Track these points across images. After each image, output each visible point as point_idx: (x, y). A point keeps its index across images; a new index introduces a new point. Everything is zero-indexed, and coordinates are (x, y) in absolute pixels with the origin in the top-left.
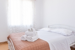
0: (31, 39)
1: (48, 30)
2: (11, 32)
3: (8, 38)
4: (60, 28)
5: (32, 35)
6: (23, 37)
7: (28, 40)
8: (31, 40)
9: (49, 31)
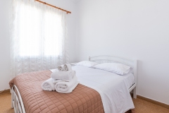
0: (64, 87)
1: (90, 65)
2: (19, 70)
3: (12, 84)
4: (109, 61)
5: (66, 79)
6: (48, 84)
7: (58, 90)
8: (64, 90)
9: (92, 67)
